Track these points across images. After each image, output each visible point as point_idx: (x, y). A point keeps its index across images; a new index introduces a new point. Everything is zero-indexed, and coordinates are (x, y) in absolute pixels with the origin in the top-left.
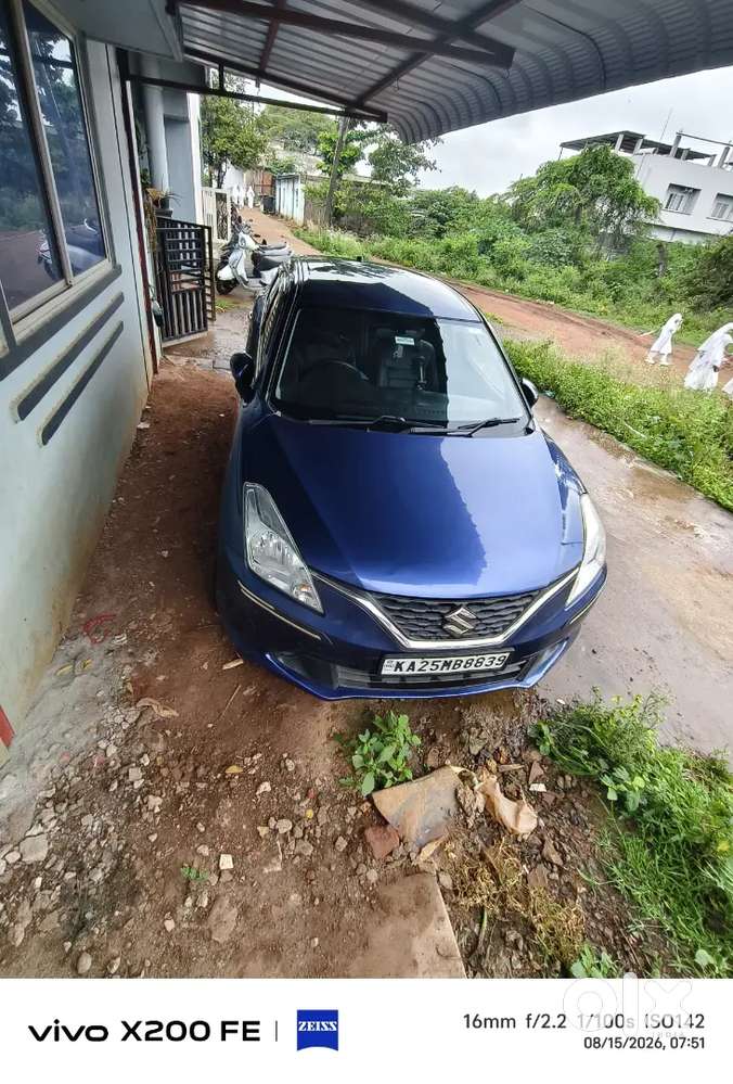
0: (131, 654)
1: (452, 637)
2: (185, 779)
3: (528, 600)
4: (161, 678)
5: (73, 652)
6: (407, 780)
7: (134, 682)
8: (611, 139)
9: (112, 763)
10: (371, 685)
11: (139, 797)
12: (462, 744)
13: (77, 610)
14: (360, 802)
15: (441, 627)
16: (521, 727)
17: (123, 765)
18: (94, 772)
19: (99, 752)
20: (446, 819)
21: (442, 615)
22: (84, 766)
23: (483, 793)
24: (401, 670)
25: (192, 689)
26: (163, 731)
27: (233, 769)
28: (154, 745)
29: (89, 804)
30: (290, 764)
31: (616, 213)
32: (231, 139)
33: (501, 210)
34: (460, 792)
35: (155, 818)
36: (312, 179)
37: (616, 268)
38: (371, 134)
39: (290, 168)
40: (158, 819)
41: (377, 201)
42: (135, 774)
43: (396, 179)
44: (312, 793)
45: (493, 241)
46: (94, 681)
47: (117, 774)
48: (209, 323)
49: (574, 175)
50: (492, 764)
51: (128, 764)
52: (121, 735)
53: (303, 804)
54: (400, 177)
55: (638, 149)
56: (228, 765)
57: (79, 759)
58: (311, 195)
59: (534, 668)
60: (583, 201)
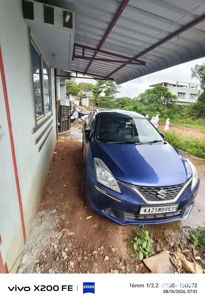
0: (58, 215)
1: (160, 199)
2: (80, 256)
3: (180, 187)
4: (68, 222)
5: (41, 215)
6: (153, 255)
7: (60, 224)
8: (162, 84)
9: (56, 251)
10: (135, 220)
11: (66, 262)
12: (167, 243)
13: (41, 202)
14: (139, 264)
15: (156, 196)
16: (184, 237)
17: (60, 251)
18: (51, 253)
19: (52, 247)
20: (170, 270)
21: (156, 192)
22: (47, 252)
23: (180, 260)
24: (146, 212)
25: (78, 225)
26: (71, 240)
27: (95, 252)
28: (68, 244)
29: (50, 265)
30: (113, 249)
31: (166, 99)
32: (72, 90)
33: (137, 101)
34: (172, 259)
35: (72, 270)
36: (90, 97)
37: (169, 111)
38: (104, 87)
39: (85, 95)
40: (74, 270)
41: (107, 100)
42: (64, 254)
43: (111, 96)
44: (123, 261)
45: (136, 108)
46: (48, 224)
47: (58, 254)
48: (69, 129)
49: (154, 92)
50: (179, 249)
51: (61, 251)
52: (58, 241)
53: (121, 264)
54: (112, 95)
55: (168, 86)
56: (93, 251)
57: (46, 249)
58: (90, 100)
59: (185, 213)
60: (158, 97)
